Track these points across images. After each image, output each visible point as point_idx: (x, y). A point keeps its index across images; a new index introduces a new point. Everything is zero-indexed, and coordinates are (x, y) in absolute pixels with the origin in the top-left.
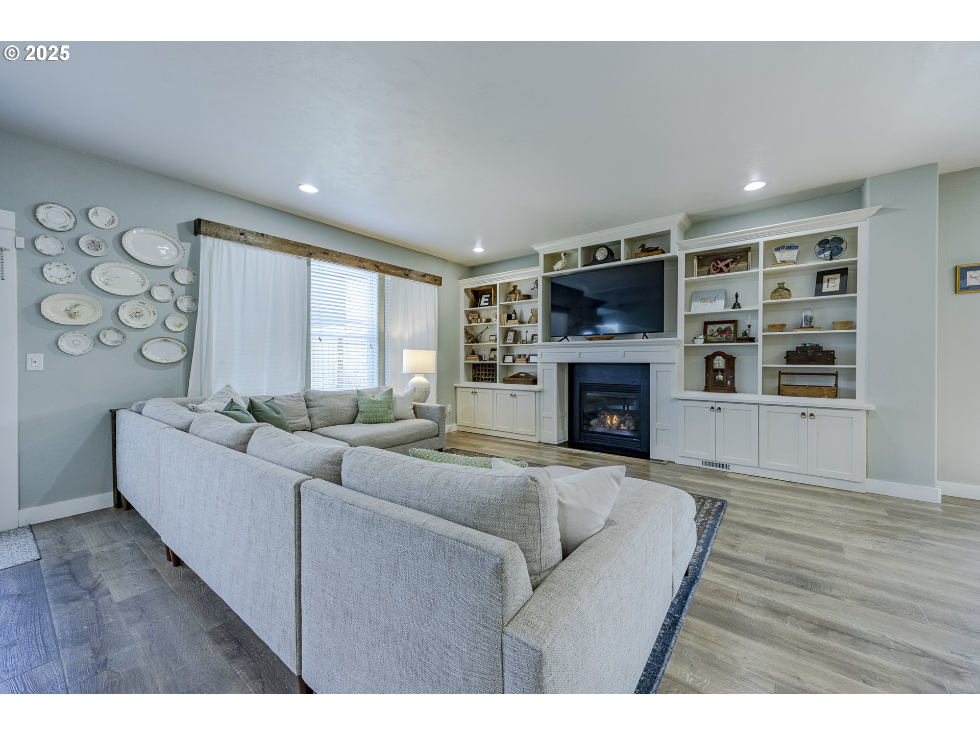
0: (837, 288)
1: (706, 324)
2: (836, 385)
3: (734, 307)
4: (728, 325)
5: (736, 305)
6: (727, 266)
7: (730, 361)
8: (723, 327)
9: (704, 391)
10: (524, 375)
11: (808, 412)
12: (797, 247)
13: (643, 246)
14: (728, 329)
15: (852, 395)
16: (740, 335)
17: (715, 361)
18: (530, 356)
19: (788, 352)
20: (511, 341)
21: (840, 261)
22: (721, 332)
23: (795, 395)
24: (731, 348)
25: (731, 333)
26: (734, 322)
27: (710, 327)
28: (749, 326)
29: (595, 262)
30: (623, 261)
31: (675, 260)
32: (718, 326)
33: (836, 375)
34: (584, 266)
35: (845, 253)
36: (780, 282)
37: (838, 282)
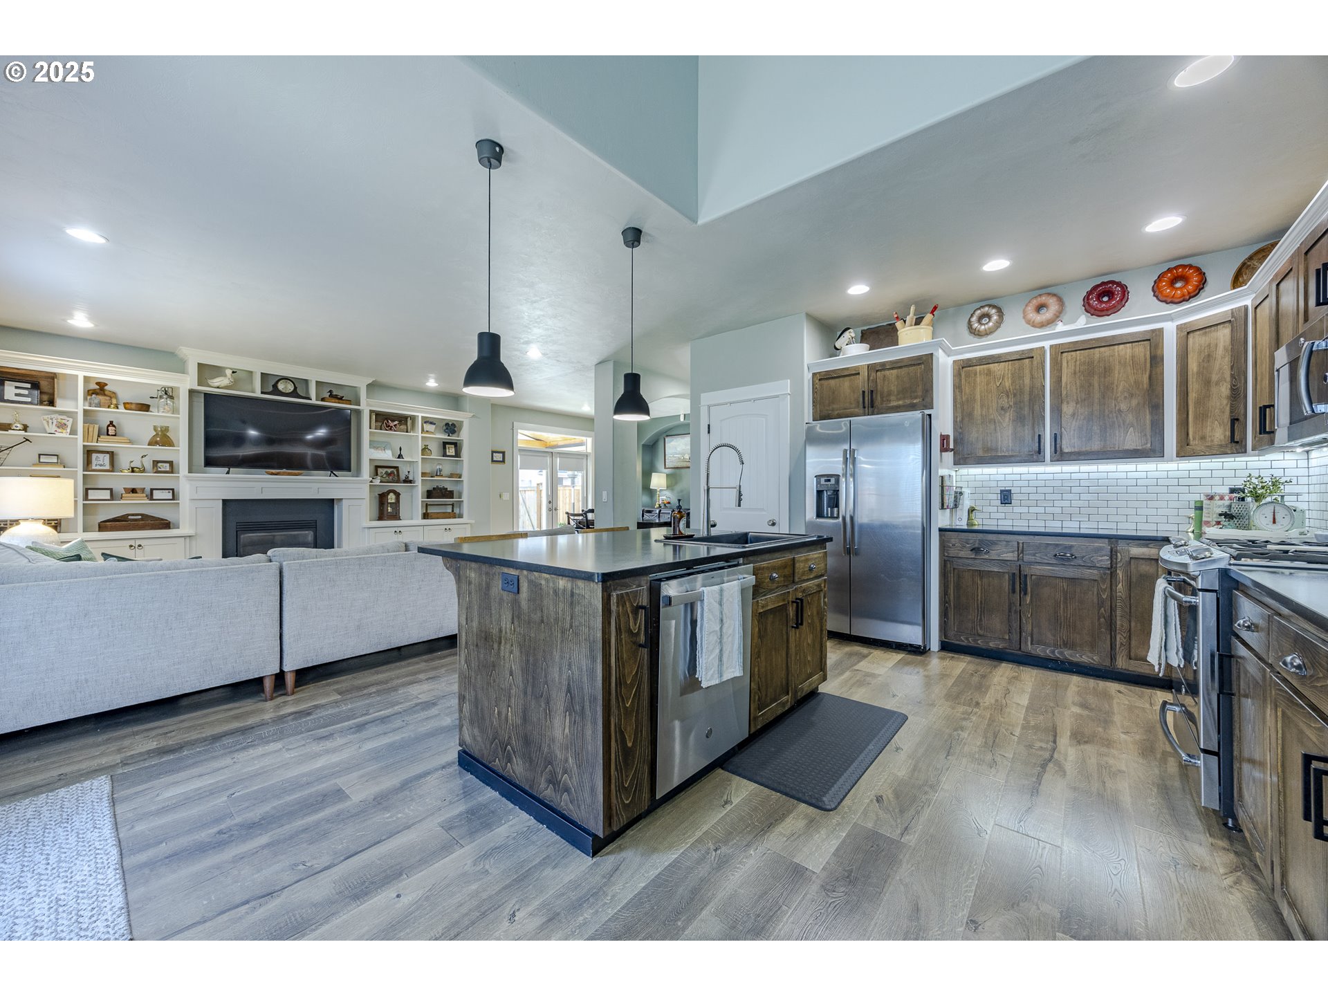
0: (454, 454)
1: (377, 467)
2: (453, 511)
3: (399, 457)
4: (393, 469)
5: (400, 456)
6: (395, 425)
7: (398, 495)
8: (389, 471)
9: (378, 520)
10: (140, 517)
11: (448, 527)
12: (435, 424)
13: (330, 391)
14: (392, 473)
15: (461, 516)
16: (403, 477)
17: (389, 497)
18: (152, 490)
19: (428, 491)
20: (108, 467)
21: (453, 438)
22: (388, 474)
23: (438, 518)
24: (398, 487)
25: (394, 475)
26: (396, 468)
27: (380, 470)
28: (409, 472)
29: (276, 391)
30: (314, 401)
31: (358, 412)
32: (386, 470)
33: (453, 505)
34: (262, 393)
35: (456, 434)
36: (426, 444)
37: (453, 449)
